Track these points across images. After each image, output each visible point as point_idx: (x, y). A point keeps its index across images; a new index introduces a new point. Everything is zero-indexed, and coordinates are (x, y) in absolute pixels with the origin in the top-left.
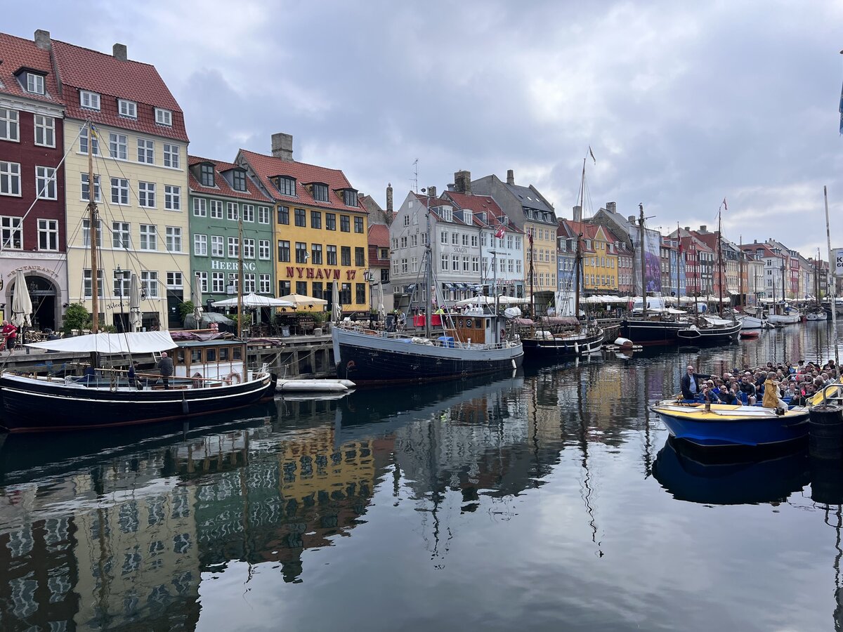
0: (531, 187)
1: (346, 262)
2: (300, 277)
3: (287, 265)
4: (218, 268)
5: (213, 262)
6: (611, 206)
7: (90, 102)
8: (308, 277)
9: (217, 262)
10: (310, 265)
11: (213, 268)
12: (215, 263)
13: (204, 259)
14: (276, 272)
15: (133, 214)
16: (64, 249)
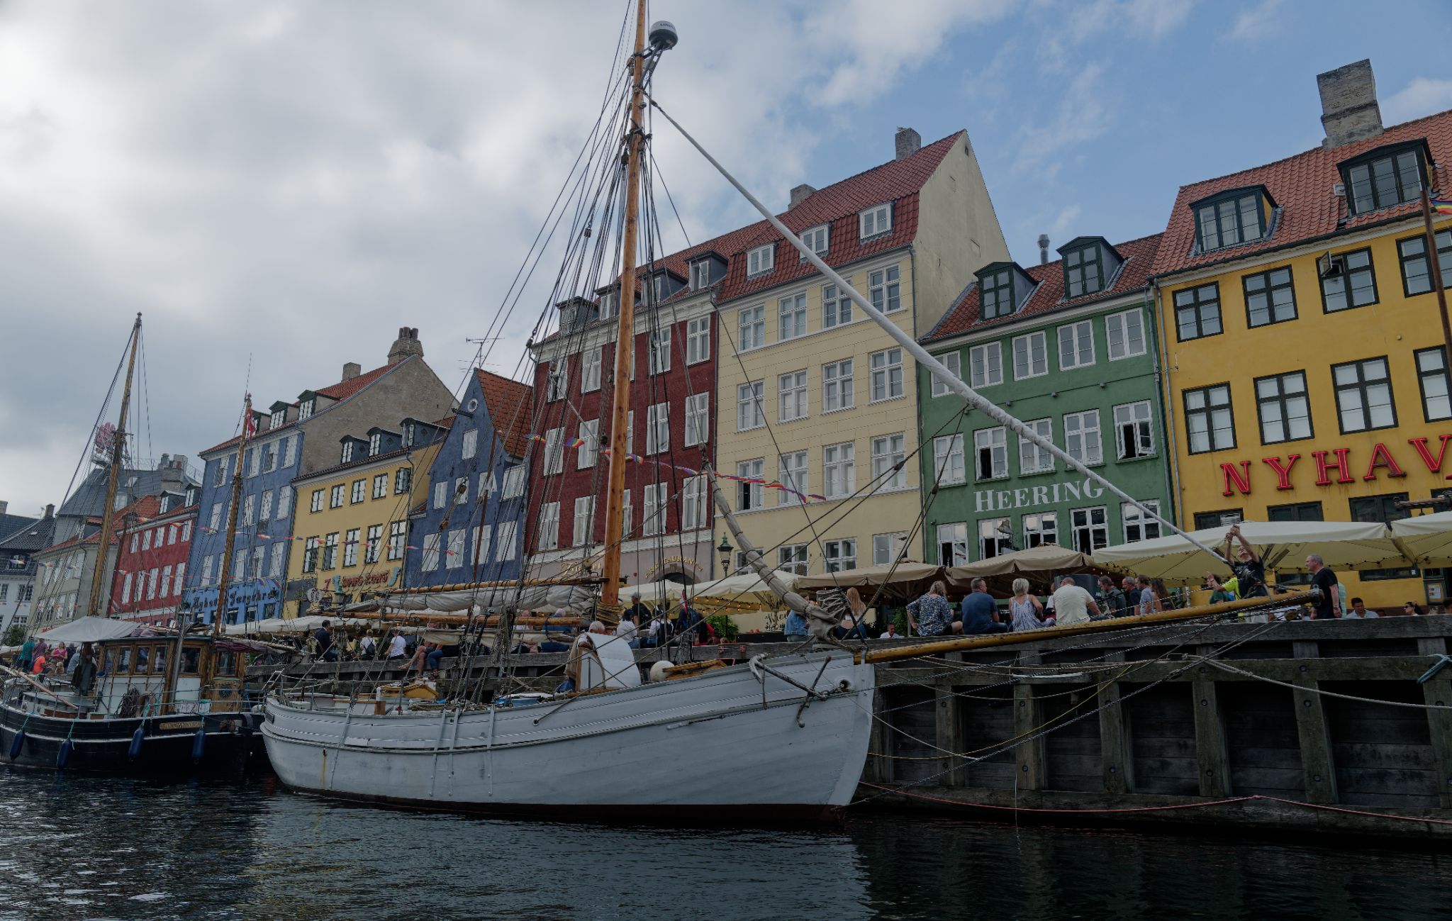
2: (1286, 487)
3: (1225, 458)
4: (991, 507)
5: (979, 494)
7: (760, 262)
8: (1324, 483)
9: (990, 493)
10: (1327, 441)
11: (979, 509)
12: (984, 496)
13: (957, 493)
14: (1182, 490)
16: (713, 521)
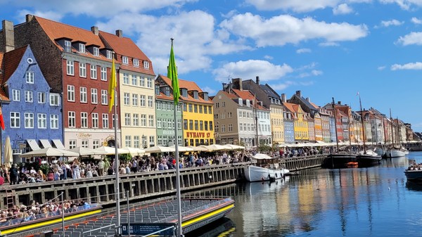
0: (267, 85)
1: (206, 129)
2: (191, 137)
3: (187, 131)
5: (163, 131)
6: (298, 92)
7: (126, 61)
8: (194, 137)
9: (165, 131)
10: (194, 131)
13: (161, 130)
14: (184, 135)
15: (140, 110)
16: (120, 127)
